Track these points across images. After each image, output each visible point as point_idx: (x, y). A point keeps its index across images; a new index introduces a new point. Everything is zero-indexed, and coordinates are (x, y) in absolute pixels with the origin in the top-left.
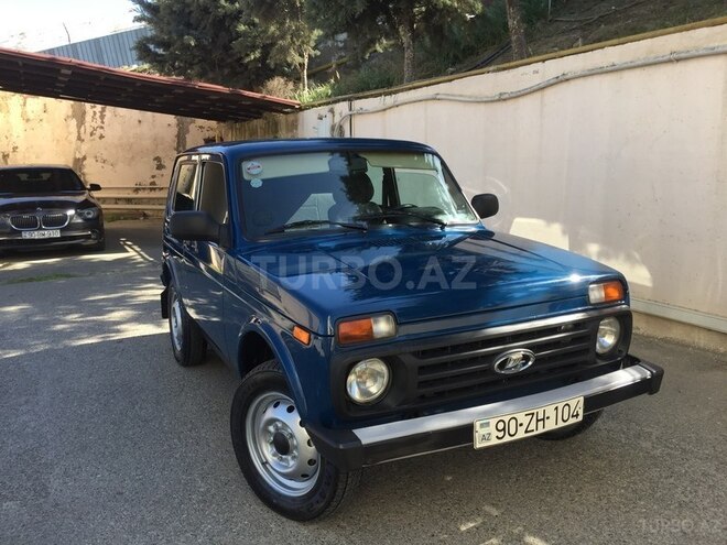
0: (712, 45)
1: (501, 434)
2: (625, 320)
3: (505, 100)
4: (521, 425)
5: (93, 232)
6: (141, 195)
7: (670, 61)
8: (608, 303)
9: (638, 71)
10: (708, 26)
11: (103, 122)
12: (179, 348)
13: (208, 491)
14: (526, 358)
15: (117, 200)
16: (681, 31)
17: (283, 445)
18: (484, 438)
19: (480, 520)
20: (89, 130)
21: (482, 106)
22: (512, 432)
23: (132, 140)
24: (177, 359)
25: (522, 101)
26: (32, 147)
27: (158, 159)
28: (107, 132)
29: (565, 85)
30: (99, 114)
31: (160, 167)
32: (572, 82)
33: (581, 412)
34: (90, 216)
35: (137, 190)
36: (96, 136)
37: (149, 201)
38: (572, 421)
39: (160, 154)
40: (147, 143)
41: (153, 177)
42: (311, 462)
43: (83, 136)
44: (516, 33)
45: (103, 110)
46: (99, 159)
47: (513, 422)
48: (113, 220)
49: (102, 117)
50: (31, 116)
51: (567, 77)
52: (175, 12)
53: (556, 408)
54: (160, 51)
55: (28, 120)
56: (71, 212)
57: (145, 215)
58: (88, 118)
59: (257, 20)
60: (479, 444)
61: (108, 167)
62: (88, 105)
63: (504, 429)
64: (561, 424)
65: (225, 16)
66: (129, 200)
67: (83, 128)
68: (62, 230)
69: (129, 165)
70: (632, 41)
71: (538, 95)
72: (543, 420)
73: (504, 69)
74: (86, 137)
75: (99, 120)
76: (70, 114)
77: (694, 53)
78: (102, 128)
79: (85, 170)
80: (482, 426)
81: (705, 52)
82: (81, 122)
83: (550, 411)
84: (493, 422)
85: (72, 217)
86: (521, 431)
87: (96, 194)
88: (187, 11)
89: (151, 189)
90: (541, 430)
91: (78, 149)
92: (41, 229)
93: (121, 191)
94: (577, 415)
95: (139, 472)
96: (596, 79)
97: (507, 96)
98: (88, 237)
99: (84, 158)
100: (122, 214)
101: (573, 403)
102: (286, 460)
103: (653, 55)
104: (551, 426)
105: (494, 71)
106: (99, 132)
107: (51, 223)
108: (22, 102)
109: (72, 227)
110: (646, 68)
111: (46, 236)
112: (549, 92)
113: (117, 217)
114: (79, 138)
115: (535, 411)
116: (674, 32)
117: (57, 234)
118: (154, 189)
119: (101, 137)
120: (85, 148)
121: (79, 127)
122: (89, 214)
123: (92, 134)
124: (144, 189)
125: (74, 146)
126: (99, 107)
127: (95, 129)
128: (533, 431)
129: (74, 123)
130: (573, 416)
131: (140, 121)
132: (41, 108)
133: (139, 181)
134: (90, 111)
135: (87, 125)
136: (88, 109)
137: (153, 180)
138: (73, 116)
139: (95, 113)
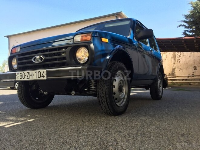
4: (26, 75)
6: (190, 78)
11: (180, 58)
14: (41, 58)
20: (176, 61)
23: (188, 62)
27: (195, 67)
30: (179, 56)
31: (195, 69)
35: (188, 77)
36: (178, 62)
37: (192, 80)
39: (196, 65)
40: (192, 62)
41: (193, 72)
45: (180, 54)
46: (179, 68)
48: (180, 85)
49: (180, 56)
57: (190, 84)
58: (176, 57)
61: (181, 70)
62: (177, 53)
64: (38, 79)
66: (186, 80)
69: (187, 69)
72: (32, 75)
74: (176, 63)
76: (172, 57)
78: (180, 59)
79: (175, 72)
82: (175, 59)
83: (34, 73)
84: (19, 73)
89: (192, 76)
90: (31, 79)
91: (174, 66)
93: (184, 77)
99: (175, 68)
100: (183, 84)
101: (42, 71)
114: (174, 63)
118: (193, 76)
119: (180, 62)
120: (175, 65)
121: (174, 60)
123: (177, 62)
124: (190, 76)
125: (173, 65)
126: (179, 53)
127: (178, 60)
128: (29, 78)
129: (173, 59)
130: (42, 77)
131: (190, 56)
132: (166, 56)
133: (189, 74)
134: (177, 56)
135: (176, 59)
136: (176, 54)
137: (193, 73)
138: (173, 57)
139: (178, 56)
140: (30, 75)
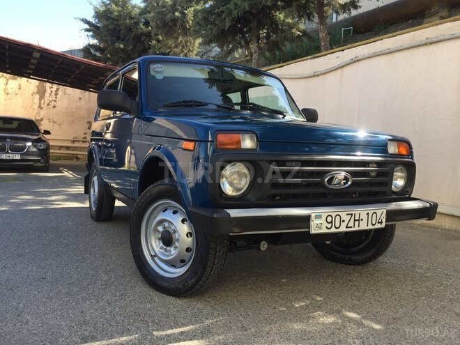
0: (453, 33)
1: (329, 226)
2: (410, 169)
3: (317, 76)
4: (343, 221)
5: (42, 158)
6: (76, 145)
7: (426, 44)
8: (400, 155)
9: (404, 52)
10: (450, 22)
11: (56, 98)
12: (94, 209)
13: (109, 279)
14: (346, 179)
15: (60, 147)
16: (432, 26)
17: (167, 240)
18: (317, 226)
19: (308, 302)
20: (47, 102)
21: (302, 81)
22: (337, 225)
23: (74, 110)
24: (92, 217)
25: (328, 76)
26: (8, 111)
27: (89, 123)
28: (58, 104)
29: (357, 63)
30: (54, 93)
31: (90, 128)
32: (362, 62)
33: (384, 221)
34: (41, 148)
35: (74, 142)
36: (51, 106)
37: (82, 149)
38: (378, 226)
39: (91, 120)
40: (84, 112)
41: (85, 134)
42: (188, 250)
43: (42, 106)
44: (324, 41)
45: (57, 90)
46: (51, 121)
47: (338, 218)
48: (56, 160)
49: (56, 94)
50: (10, 91)
51: (358, 59)
52: (110, 30)
53: (368, 214)
54: (98, 54)
55: (8, 94)
56: (29, 144)
57: (78, 158)
58: (47, 94)
59: (160, 38)
60: (314, 231)
61: (56, 126)
62: (48, 85)
63: (331, 222)
64: (370, 227)
65: (142, 34)
66: (68, 148)
67: (43, 101)
68: (21, 155)
69: (71, 125)
70: (400, 34)
71: (339, 72)
72: (358, 220)
73: (318, 57)
74: (44, 106)
75: (54, 96)
76: (36, 91)
77: (442, 38)
78: (55, 101)
80: (317, 217)
81: (449, 37)
82: (42, 96)
83: (364, 216)
84: (324, 216)
85: (29, 147)
86: (343, 225)
87: (47, 137)
88: (118, 28)
89: (83, 142)
90: (356, 228)
91: (38, 113)
92: (8, 153)
93: (63, 142)
94: (381, 223)
95: (59, 268)
96: (377, 59)
97: (318, 73)
98: (39, 161)
99: (42, 120)
100: (62, 157)
101: (379, 212)
102: (170, 251)
103: (414, 42)
104: (363, 226)
105: (311, 59)
106: (53, 103)
107: (15, 150)
108: (5, 82)
109: (28, 153)
110: (410, 50)
111: (11, 158)
112: (346, 69)
113: (59, 158)
114: (40, 107)
115: (353, 213)
116: (429, 27)
117: (18, 157)
118: (85, 142)
119: (54, 107)
120: (43, 113)
121: (40, 99)
122: (41, 146)
123: (48, 105)
124: (79, 141)
125: (36, 112)
126: (55, 86)
127: (50, 102)
128: (351, 227)
129: (37, 97)
130: (379, 223)
131: (80, 99)
132: (17, 86)
133: (76, 136)
134: (48, 91)
135: (46, 99)
136: (48, 88)
137: (85, 136)
138: (38, 93)
139: (52, 92)
140: (355, 220)
